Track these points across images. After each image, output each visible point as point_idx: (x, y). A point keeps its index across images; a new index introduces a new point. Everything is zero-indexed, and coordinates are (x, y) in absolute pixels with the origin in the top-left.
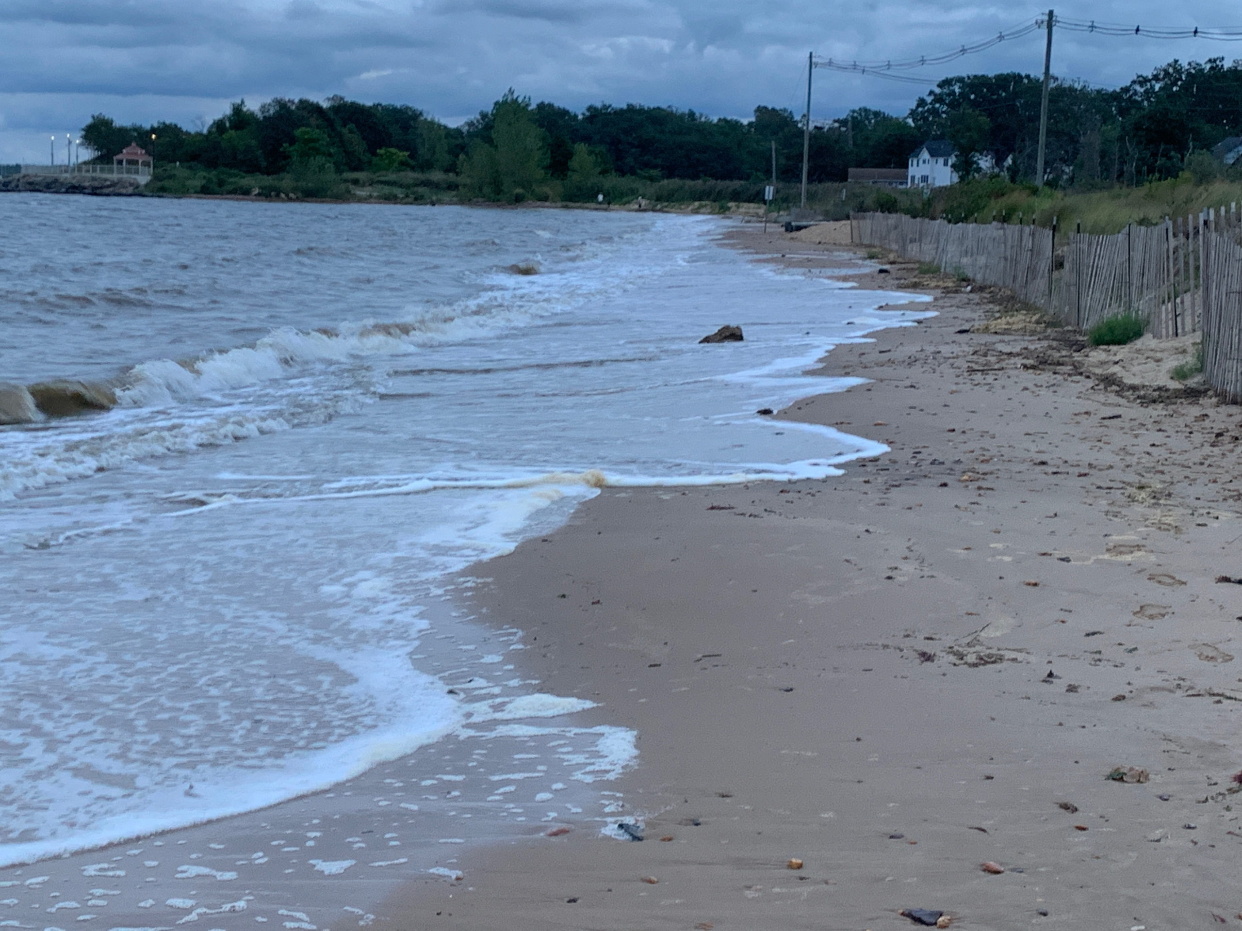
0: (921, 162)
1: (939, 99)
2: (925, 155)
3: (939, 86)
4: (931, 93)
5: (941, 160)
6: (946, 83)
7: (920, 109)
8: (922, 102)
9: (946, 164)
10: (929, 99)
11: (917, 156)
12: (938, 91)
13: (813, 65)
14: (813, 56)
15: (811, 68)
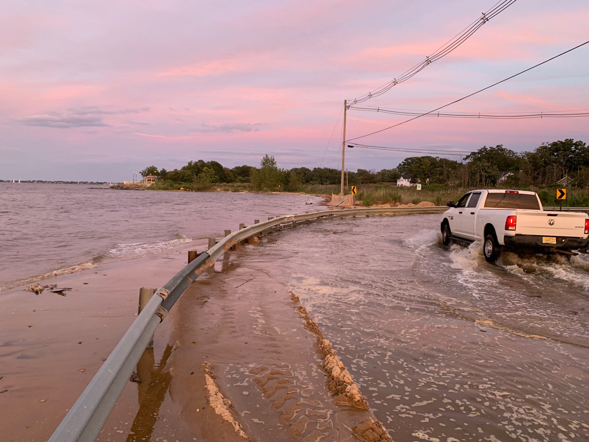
0: (401, 180)
1: (405, 164)
2: (402, 178)
3: (405, 160)
5: (407, 180)
6: (407, 160)
8: (400, 165)
10: (402, 164)
11: (400, 179)
12: (405, 162)
13: (346, 107)
14: (347, 102)
15: (345, 110)
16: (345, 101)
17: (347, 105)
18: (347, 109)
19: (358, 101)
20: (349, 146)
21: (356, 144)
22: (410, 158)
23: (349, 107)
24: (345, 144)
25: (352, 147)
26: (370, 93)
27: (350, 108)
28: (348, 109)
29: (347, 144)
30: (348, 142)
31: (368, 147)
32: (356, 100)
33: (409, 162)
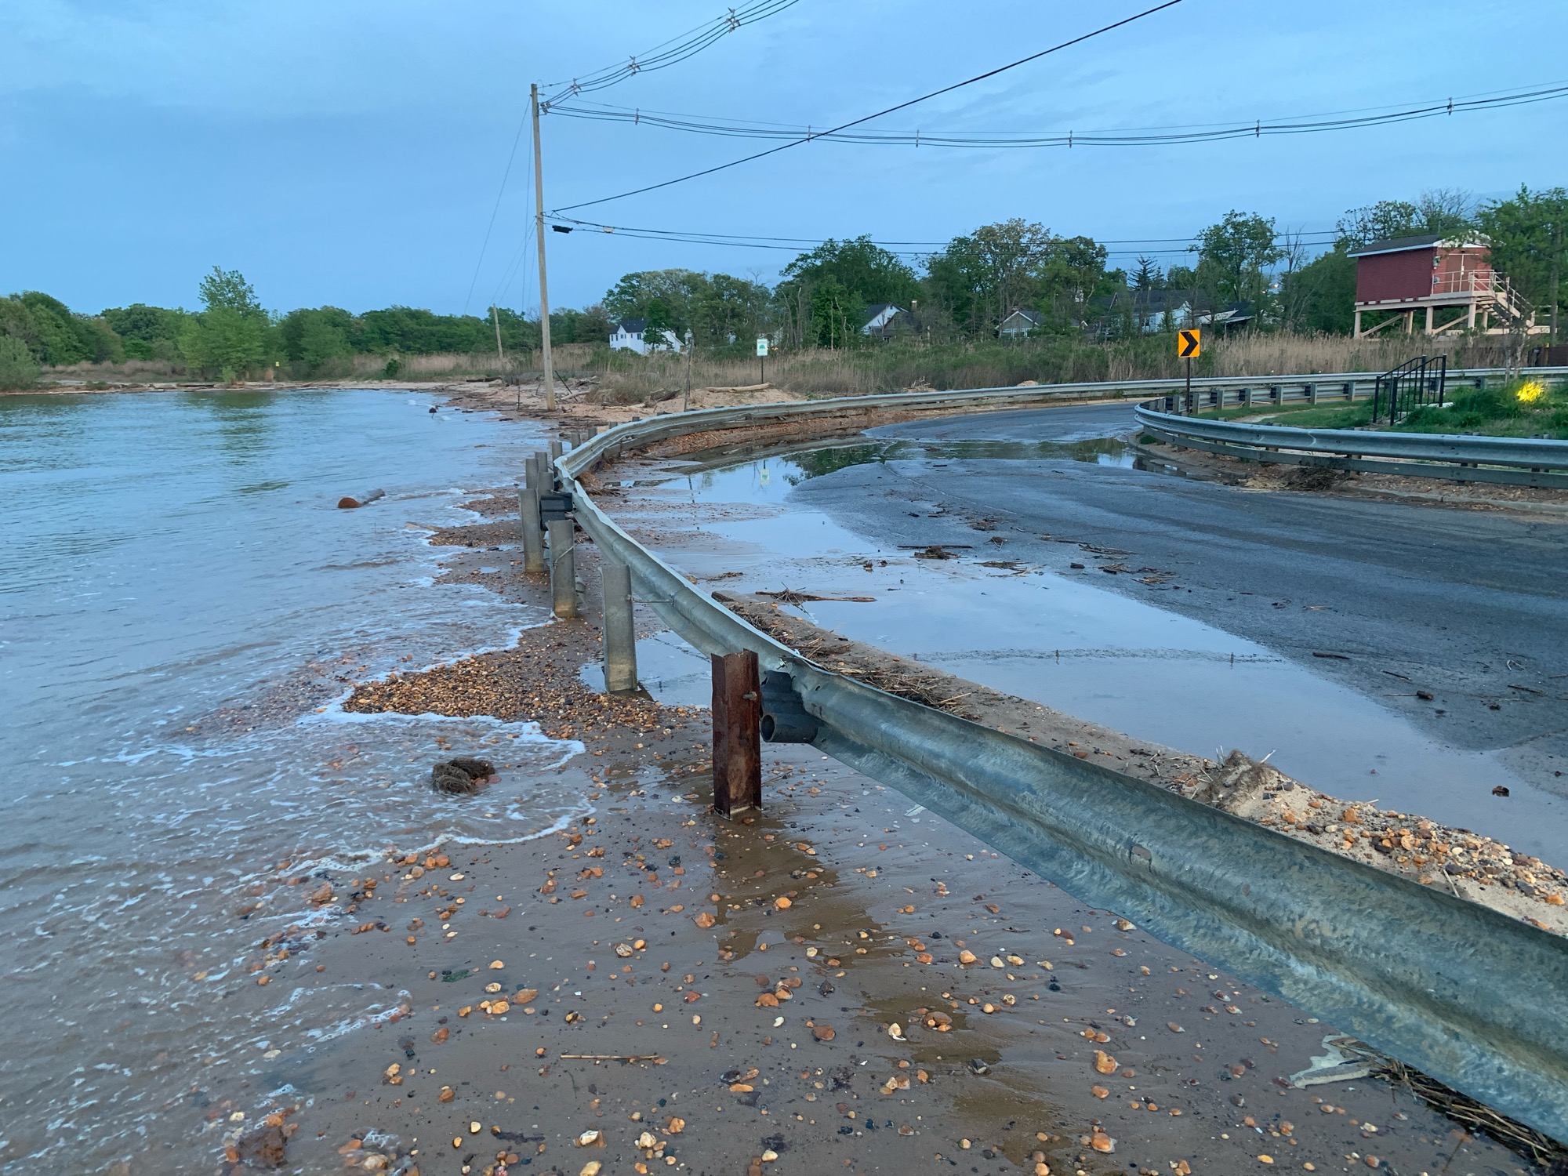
0: (619, 336)
1: (623, 291)
2: (622, 331)
3: (622, 281)
4: (617, 286)
5: (635, 335)
6: (627, 279)
7: (611, 298)
8: (611, 293)
9: (639, 337)
10: (616, 290)
11: (616, 332)
12: (622, 284)
13: (539, 108)
14: (539, 91)
15: (537, 115)
16: (534, 88)
17: (540, 99)
18: (541, 112)
19: (583, 85)
20: (557, 229)
21: (578, 222)
22: (637, 276)
23: (546, 106)
24: (545, 220)
25: (566, 230)
26: (634, 58)
27: (549, 110)
28: (546, 111)
29: (549, 223)
30: (554, 215)
31: (616, 231)
32: (578, 83)
33: (633, 286)
